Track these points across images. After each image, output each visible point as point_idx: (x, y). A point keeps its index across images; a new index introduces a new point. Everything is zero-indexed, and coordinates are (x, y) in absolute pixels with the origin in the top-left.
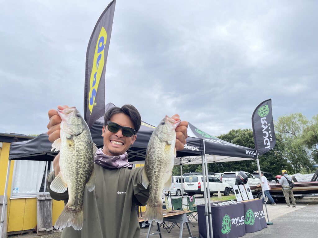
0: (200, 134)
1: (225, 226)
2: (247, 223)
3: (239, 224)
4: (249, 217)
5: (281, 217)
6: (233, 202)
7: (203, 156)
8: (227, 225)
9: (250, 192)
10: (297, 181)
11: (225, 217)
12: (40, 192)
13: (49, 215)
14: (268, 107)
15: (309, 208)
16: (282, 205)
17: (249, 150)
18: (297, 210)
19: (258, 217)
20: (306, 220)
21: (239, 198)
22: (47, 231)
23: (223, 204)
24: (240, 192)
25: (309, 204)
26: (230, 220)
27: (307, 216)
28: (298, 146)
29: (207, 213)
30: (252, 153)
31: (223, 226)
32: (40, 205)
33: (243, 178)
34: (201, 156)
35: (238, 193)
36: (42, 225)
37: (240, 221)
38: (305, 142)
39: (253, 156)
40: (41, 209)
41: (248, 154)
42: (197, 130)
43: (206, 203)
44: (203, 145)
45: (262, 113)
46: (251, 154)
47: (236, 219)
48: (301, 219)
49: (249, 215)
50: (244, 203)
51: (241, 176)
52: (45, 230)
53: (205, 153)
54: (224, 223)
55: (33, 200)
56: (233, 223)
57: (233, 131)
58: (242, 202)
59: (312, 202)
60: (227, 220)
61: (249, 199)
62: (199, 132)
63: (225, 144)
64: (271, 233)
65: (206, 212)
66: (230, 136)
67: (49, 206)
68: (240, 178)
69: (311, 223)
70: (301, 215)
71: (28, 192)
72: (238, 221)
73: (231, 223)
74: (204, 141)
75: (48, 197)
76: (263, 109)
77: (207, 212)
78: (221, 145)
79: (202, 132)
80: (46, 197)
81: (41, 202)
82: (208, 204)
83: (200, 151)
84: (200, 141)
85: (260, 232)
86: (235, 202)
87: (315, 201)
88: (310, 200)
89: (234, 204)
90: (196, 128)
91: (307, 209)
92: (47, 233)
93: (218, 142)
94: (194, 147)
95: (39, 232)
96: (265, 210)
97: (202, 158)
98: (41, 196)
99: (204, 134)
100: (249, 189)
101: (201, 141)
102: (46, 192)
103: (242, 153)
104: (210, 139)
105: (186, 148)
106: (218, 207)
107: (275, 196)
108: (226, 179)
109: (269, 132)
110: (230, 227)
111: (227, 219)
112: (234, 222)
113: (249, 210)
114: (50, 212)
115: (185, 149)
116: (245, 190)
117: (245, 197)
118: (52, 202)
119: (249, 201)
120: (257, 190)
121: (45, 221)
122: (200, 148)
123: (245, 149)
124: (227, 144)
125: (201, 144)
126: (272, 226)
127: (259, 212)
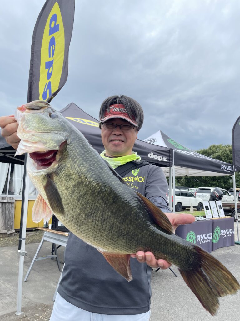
0: (172, 145)
3: (204, 242)
6: (201, 219)
7: (172, 168)
9: (221, 209)
11: (190, 233)
12: (2, 194)
13: (11, 218)
17: (226, 165)
21: (208, 214)
22: (8, 233)
24: (211, 209)
26: (195, 237)
30: (228, 168)
32: (2, 208)
33: (218, 194)
34: (169, 168)
35: (208, 209)
36: (3, 227)
37: (206, 238)
39: (230, 172)
40: (3, 211)
41: (223, 169)
42: (170, 140)
44: (172, 156)
46: (226, 170)
47: (201, 235)
49: (216, 232)
50: (213, 220)
51: (217, 193)
52: (6, 232)
53: (173, 164)
54: (188, 239)
56: (198, 240)
57: (214, 146)
58: (211, 219)
60: (192, 237)
61: (219, 216)
62: (172, 143)
63: (199, 157)
66: (210, 151)
67: (11, 209)
68: (215, 194)
72: (204, 238)
73: (196, 240)
75: (10, 199)
78: (194, 157)
79: (174, 142)
81: (3, 205)
83: (169, 161)
84: (169, 150)
86: (203, 219)
89: (202, 220)
90: (169, 138)
92: (8, 235)
93: (191, 154)
94: (161, 157)
97: (170, 169)
98: (3, 198)
99: (177, 145)
100: (221, 206)
101: (170, 151)
102: (8, 194)
103: (217, 167)
104: (183, 150)
105: (152, 157)
108: (201, 194)
111: (192, 236)
113: (217, 228)
114: (12, 215)
115: (151, 158)
116: (217, 206)
117: (215, 214)
118: (14, 205)
119: (219, 219)
120: (232, 207)
121: (7, 224)
122: (169, 158)
123: (220, 164)
124: (200, 157)
125: (170, 154)
127: (227, 230)
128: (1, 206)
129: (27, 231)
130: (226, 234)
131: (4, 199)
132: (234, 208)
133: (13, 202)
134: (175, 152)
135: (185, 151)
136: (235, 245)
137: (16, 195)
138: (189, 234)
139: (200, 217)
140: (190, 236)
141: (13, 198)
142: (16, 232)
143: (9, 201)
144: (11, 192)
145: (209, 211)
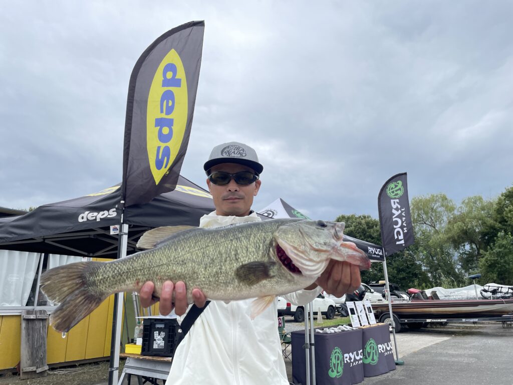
1: (334, 365)
2: (367, 361)
3: (355, 363)
4: (369, 351)
5: (415, 354)
6: (347, 328)
8: (338, 364)
9: (371, 312)
10: (439, 299)
12: (27, 305)
13: (41, 346)
14: (402, 185)
15: (457, 341)
16: (415, 335)
17: (374, 247)
18: (438, 344)
19: (383, 351)
20: (453, 359)
21: (355, 321)
22: (37, 372)
23: (331, 331)
24: (357, 312)
25: (456, 335)
26: (342, 357)
27: (454, 353)
28: (440, 244)
29: (307, 344)
30: (376, 251)
31: (332, 365)
32: (27, 329)
35: (354, 314)
36: (29, 362)
37: (358, 358)
38: (449, 238)
39: (379, 256)
40: (28, 334)
41: (371, 253)
42: (295, 212)
43: (306, 328)
45: (393, 192)
46: (375, 254)
47: (351, 354)
48: (445, 356)
49: (370, 348)
50: (363, 329)
52: (35, 369)
54: (333, 361)
55: (14, 320)
56: (346, 361)
58: (359, 328)
59: (460, 332)
60: (338, 356)
61: (369, 324)
64: (401, 378)
65: (306, 342)
67: (41, 330)
69: (461, 363)
70: (444, 351)
71: (7, 305)
72: (355, 357)
73: (344, 361)
75: (40, 314)
76: (394, 187)
77: (308, 342)
80: (38, 315)
81: (28, 323)
82: (310, 330)
85: (385, 375)
87: (463, 330)
88: (456, 328)
89: (348, 330)
90: (294, 209)
91: (453, 342)
92: (37, 375)
95: (23, 373)
96: (392, 342)
98: (28, 312)
100: (370, 308)
102: (38, 305)
106: (325, 335)
107: (406, 321)
109: (401, 220)
110: (342, 367)
111: (337, 354)
112: (347, 359)
113: (371, 341)
114: (44, 340)
117: (364, 320)
118: (46, 324)
119: (370, 327)
121: (35, 355)
123: (366, 246)
126: (402, 366)
127: (386, 344)
128: (26, 325)
131: (31, 314)
132: (383, 312)
133: (46, 318)
139: (344, 326)
140: (335, 355)
141: (45, 311)
142: (50, 369)
143: (40, 316)
144: (43, 302)
145: (355, 316)
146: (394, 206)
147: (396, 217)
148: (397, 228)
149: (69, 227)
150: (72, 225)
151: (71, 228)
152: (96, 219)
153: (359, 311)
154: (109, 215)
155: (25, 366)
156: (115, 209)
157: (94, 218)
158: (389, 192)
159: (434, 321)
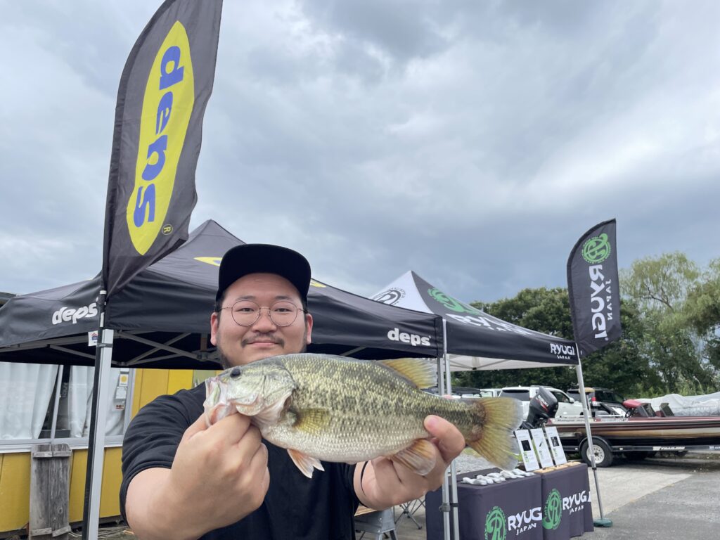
0: (439, 302)
4: (552, 510)
5: (632, 506)
6: (515, 474)
7: (441, 360)
8: (498, 533)
9: (558, 445)
10: (673, 416)
11: (493, 513)
12: (40, 438)
13: (60, 496)
14: (608, 240)
15: (701, 481)
16: (636, 470)
17: (559, 343)
18: (670, 487)
21: (531, 461)
22: (54, 535)
23: (489, 479)
24: (534, 447)
25: (699, 470)
26: (504, 521)
27: (695, 503)
28: (675, 329)
29: (445, 504)
30: (565, 349)
31: (487, 536)
32: (39, 472)
33: (546, 403)
34: (436, 359)
35: (529, 449)
36: (42, 521)
37: (527, 521)
38: (690, 320)
39: (569, 358)
40: (41, 480)
41: (555, 353)
42: (434, 293)
44: (442, 333)
45: (593, 254)
46: (562, 354)
47: (518, 515)
48: (679, 510)
49: (552, 504)
50: (542, 475)
51: (542, 400)
52: (50, 532)
53: (446, 350)
54: (490, 528)
55: (21, 459)
56: (512, 527)
57: (528, 292)
58: (537, 473)
59: (706, 464)
61: (554, 464)
62: (439, 297)
63: (499, 329)
65: (444, 501)
66: (520, 303)
67: (61, 473)
68: (540, 404)
69: (705, 523)
70: (680, 500)
71: (11, 438)
72: (523, 520)
73: (507, 527)
74: (444, 320)
75: (59, 450)
76: (594, 244)
77: (448, 501)
78: (490, 330)
79: (444, 296)
80: (56, 452)
81: (41, 463)
83: (434, 345)
84: (434, 320)
87: (712, 461)
88: (700, 458)
89: (518, 478)
90: (431, 287)
91: (694, 483)
93: (482, 324)
94: (418, 337)
95: (33, 537)
97: (438, 363)
98: (42, 448)
99: (450, 302)
100: (556, 438)
101: (436, 322)
102: (56, 437)
103: (540, 351)
104: (464, 314)
105: (396, 338)
106: (477, 487)
107: (621, 449)
109: (605, 300)
110: (504, 537)
111: (496, 518)
112: (513, 525)
114: (64, 488)
115: (395, 341)
116: (547, 441)
117: (545, 459)
118: (69, 464)
119: (555, 470)
120: (580, 432)
121: (51, 511)
122: (434, 338)
123: (549, 342)
124: (503, 328)
125: (437, 329)
126: (609, 529)
127: (575, 496)
128: (38, 468)
129: (101, 525)
130: (574, 505)
131: (45, 451)
132: (584, 435)
133: (67, 455)
134: (448, 324)
135: (468, 317)
136: (595, 528)
137: (75, 437)
138: (491, 516)
140: (493, 519)
141: (66, 446)
142: (74, 530)
143: (58, 453)
144: (64, 432)
145: (531, 453)
146: (594, 277)
147: (595, 296)
148: (597, 313)
149: (40, 332)
150: (44, 329)
151: (43, 333)
152: (71, 321)
153: (537, 445)
154: (89, 313)
155: (35, 527)
156: (94, 305)
157: (70, 318)
158: (586, 255)
159: (666, 448)
